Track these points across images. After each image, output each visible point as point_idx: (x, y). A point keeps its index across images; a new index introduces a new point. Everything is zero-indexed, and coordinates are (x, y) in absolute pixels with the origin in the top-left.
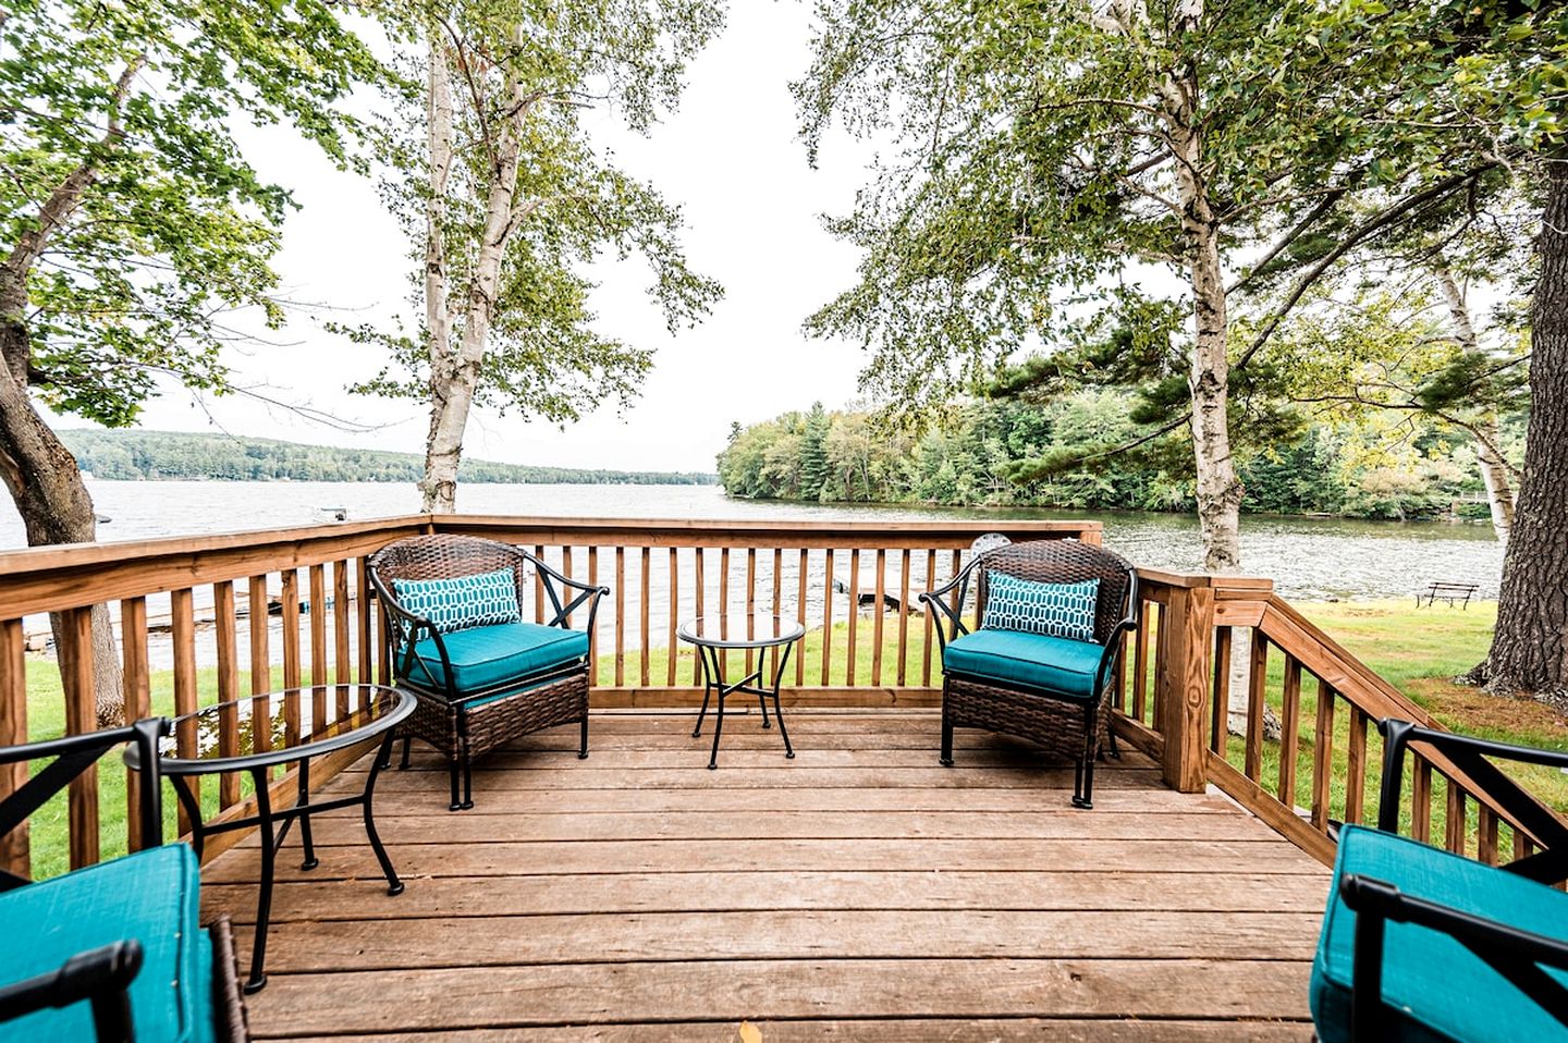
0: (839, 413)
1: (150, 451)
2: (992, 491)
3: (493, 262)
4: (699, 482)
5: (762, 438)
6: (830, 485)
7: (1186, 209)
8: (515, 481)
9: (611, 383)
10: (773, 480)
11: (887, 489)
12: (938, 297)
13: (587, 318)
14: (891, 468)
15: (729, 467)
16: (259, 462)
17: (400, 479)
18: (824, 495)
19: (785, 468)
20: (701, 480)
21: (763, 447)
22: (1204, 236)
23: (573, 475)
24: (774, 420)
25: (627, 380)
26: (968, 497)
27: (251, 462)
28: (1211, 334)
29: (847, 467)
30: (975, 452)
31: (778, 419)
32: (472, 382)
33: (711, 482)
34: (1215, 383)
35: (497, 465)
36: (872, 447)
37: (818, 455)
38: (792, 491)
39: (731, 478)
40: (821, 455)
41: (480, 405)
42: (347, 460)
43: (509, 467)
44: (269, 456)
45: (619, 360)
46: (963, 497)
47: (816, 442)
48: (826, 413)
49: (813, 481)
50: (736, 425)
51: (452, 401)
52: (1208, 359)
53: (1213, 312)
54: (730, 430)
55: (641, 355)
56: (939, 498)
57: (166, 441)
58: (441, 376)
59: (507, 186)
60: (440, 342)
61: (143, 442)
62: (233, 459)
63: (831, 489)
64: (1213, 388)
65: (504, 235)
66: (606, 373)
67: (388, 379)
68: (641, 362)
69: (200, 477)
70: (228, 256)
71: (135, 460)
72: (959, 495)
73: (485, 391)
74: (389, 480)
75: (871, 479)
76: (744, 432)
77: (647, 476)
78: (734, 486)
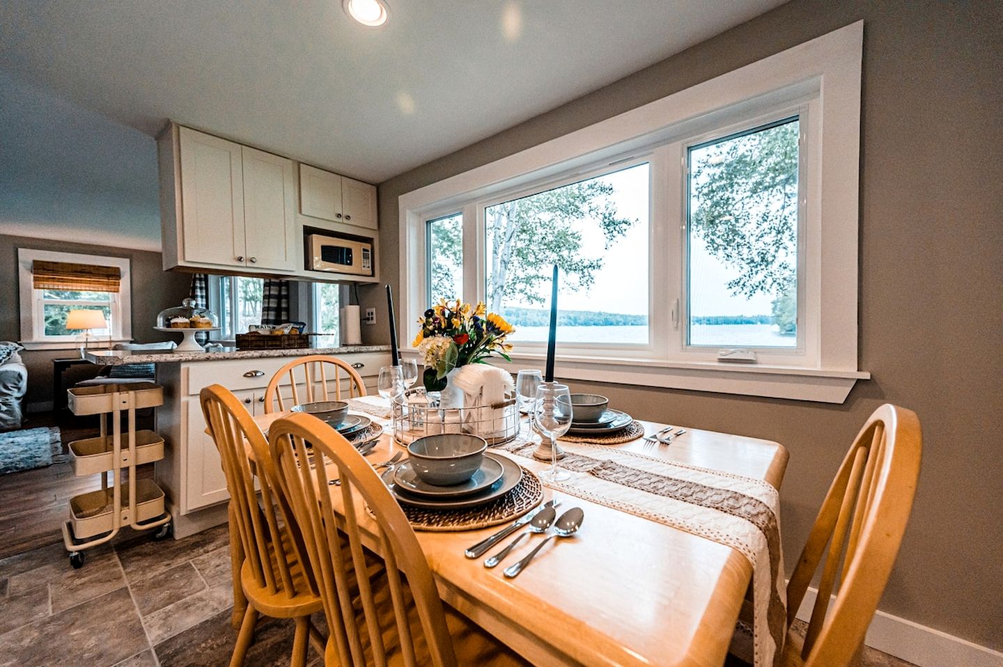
8: (625, 324)
16: (509, 318)
17: (566, 325)
33: (768, 322)
35: (615, 315)
39: (783, 319)
42: (543, 315)
43: (622, 316)
78: (785, 325)
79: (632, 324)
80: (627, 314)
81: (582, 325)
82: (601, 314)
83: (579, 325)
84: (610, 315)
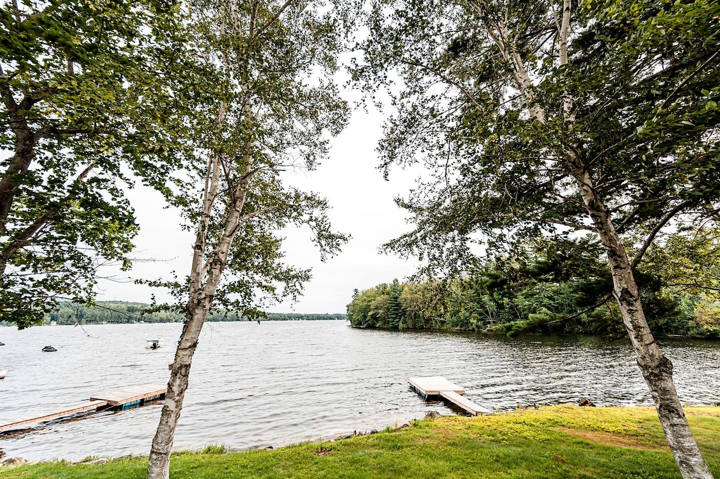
0: (406, 284)
2: (489, 323)
3: (227, 245)
4: (338, 319)
5: (368, 297)
6: (404, 320)
7: (589, 205)
10: (374, 317)
11: (434, 322)
12: (453, 240)
15: (352, 311)
16: (132, 314)
18: (401, 325)
19: (381, 311)
20: (339, 317)
21: (369, 301)
22: (604, 218)
24: (374, 287)
26: (477, 326)
27: (128, 314)
28: (621, 268)
29: (412, 311)
30: (478, 303)
31: (377, 287)
33: (344, 318)
34: (632, 296)
37: (397, 305)
38: (385, 323)
39: (354, 317)
40: (399, 305)
46: (474, 326)
47: (396, 298)
48: (400, 284)
49: (395, 318)
50: (356, 290)
51: (196, 317)
52: (623, 282)
53: (620, 257)
54: (353, 293)
56: (461, 327)
58: (193, 302)
59: (238, 209)
63: (405, 322)
64: (631, 299)
65: (234, 231)
68: (305, 276)
69: (104, 322)
70: (113, 239)
72: (472, 325)
75: (425, 317)
76: (360, 294)
77: (313, 315)
78: (355, 321)
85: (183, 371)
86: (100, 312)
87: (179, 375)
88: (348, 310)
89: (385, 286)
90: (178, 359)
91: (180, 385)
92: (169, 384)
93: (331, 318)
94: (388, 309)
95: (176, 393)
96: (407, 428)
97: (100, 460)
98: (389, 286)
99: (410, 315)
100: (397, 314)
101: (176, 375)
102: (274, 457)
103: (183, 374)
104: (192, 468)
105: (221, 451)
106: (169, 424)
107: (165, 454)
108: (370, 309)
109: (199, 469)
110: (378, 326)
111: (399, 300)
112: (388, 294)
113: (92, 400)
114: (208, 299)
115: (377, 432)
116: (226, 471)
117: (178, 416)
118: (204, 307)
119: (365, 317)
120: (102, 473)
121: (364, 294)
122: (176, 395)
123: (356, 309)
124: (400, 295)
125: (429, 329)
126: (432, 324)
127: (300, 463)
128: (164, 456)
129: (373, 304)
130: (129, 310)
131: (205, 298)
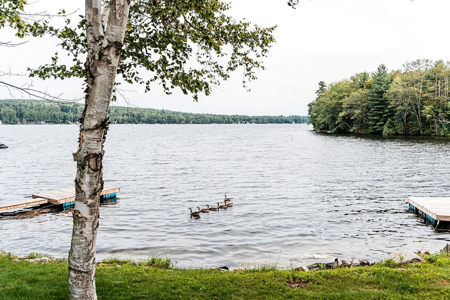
0: (398, 72)
1: (23, 110)
4: (296, 122)
6: (391, 123)
8: (187, 122)
9: (240, 58)
10: (348, 120)
11: (437, 126)
13: (224, 8)
14: (440, 111)
15: (316, 112)
16: (66, 114)
18: (386, 130)
19: (357, 112)
20: (297, 120)
21: (341, 98)
23: (219, 118)
24: (349, 79)
25: (252, 55)
27: (63, 114)
29: (404, 111)
31: (352, 78)
32: (115, 61)
33: (304, 121)
35: (178, 113)
36: (425, 95)
37: (382, 103)
38: (361, 128)
39: (318, 119)
40: (384, 103)
41: (130, 82)
43: (184, 114)
44: (70, 111)
45: (245, 38)
47: (381, 93)
48: (388, 72)
49: (377, 121)
50: (322, 84)
51: (98, 80)
54: (318, 87)
55: (263, 32)
57: (29, 105)
58: (93, 57)
60: (94, 28)
61: (20, 105)
62: (55, 113)
63: (392, 126)
66: (235, 50)
67: (59, 64)
68: (264, 38)
71: (17, 114)
73: (133, 69)
74: (123, 123)
75: (423, 119)
76: (327, 88)
77: (263, 118)
78: (320, 125)
79: (194, 123)
80: (189, 112)
81: (146, 122)
82: (164, 112)
83: (143, 122)
84: (173, 113)
85: (92, 162)
86: (37, 112)
87: (87, 168)
88: (310, 111)
89: (365, 76)
90: (83, 145)
91: (91, 184)
92: (76, 181)
93: (287, 121)
94: (368, 108)
95: (88, 194)
96: (419, 264)
97: (43, 258)
98: (370, 76)
99: (400, 116)
100: (380, 115)
101: (83, 168)
102: (231, 282)
103: (92, 167)
104: (134, 282)
105: (166, 266)
106: (84, 235)
107: (87, 273)
108: (342, 108)
109: (142, 284)
110: (351, 130)
111: (385, 95)
112: (369, 87)
113: (34, 197)
114: (113, 49)
115: (368, 264)
116: (173, 291)
117: (95, 226)
118: (109, 62)
119: (334, 119)
120: (42, 274)
121: (333, 88)
122: (87, 196)
123: (321, 109)
124: (387, 88)
125: (429, 135)
126: (434, 128)
127: (266, 294)
128: (86, 275)
129: (346, 102)
130: (62, 110)
131: (108, 47)
